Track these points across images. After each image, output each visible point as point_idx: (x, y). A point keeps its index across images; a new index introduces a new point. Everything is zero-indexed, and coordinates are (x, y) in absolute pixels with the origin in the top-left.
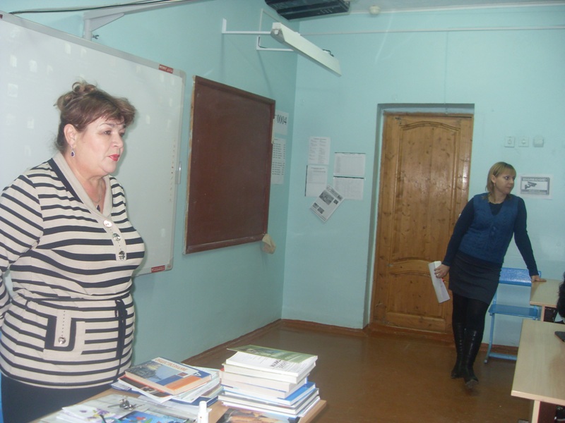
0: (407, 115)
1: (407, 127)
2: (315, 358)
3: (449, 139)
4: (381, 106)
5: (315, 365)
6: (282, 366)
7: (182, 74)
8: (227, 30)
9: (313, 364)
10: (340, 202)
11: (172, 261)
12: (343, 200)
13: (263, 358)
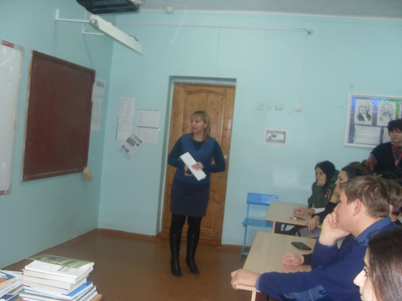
0: (190, 84)
1: (190, 93)
2: (93, 264)
3: (218, 103)
4: (172, 78)
5: (92, 269)
6: (66, 271)
7: (21, 49)
8: (59, 18)
9: (90, 269)
10: (141, 145)
11: (10, 187)
12: (143, 144)
13: (53, 265)
